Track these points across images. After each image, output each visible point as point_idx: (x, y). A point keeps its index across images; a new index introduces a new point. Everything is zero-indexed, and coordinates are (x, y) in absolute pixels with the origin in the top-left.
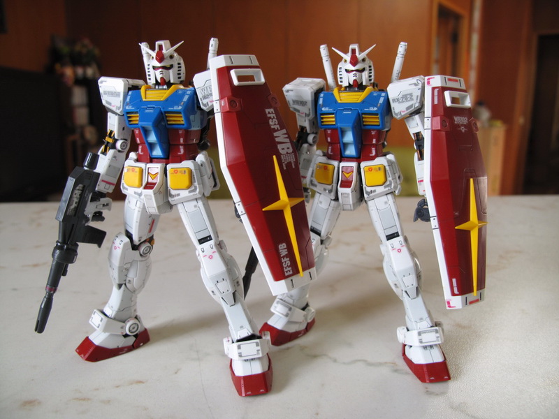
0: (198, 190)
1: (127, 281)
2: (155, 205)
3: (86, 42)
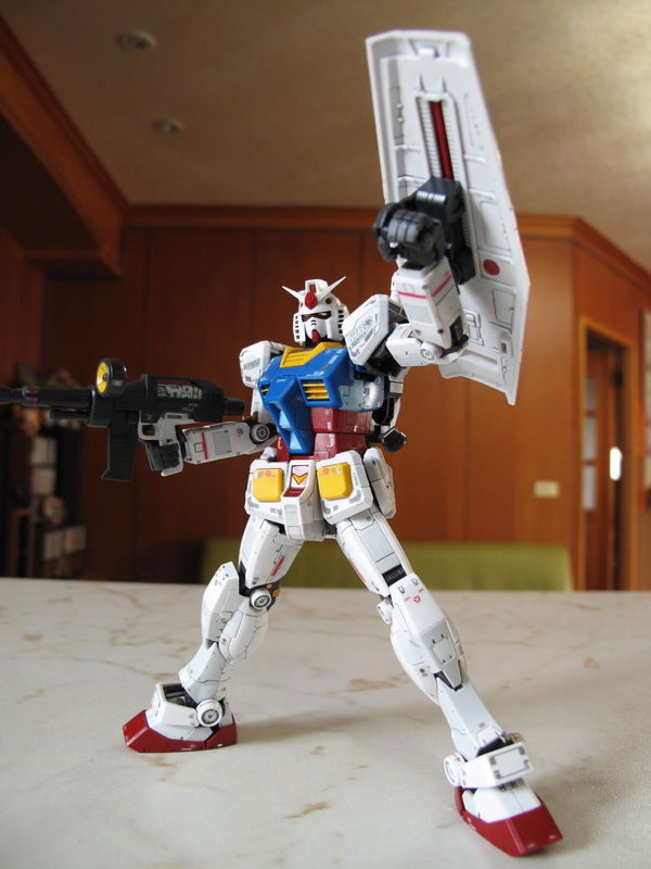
0: (363, 497)
1: (221, 641)
2: (300, 523)
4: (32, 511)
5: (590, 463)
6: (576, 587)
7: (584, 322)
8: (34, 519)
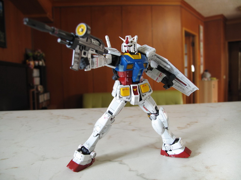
1: (102, 133)
3: (40, 51)
4: (34, 90)
5: (186, 68)
6: (184, 103)
7: (184, 29)
8: (36, 92)
